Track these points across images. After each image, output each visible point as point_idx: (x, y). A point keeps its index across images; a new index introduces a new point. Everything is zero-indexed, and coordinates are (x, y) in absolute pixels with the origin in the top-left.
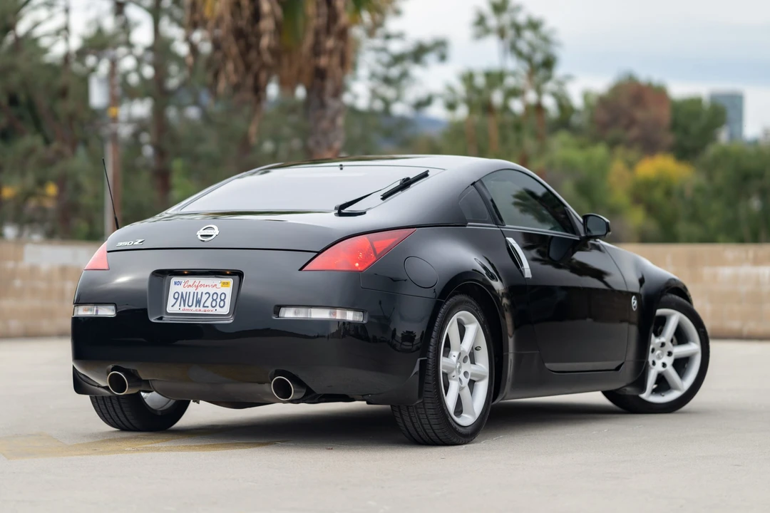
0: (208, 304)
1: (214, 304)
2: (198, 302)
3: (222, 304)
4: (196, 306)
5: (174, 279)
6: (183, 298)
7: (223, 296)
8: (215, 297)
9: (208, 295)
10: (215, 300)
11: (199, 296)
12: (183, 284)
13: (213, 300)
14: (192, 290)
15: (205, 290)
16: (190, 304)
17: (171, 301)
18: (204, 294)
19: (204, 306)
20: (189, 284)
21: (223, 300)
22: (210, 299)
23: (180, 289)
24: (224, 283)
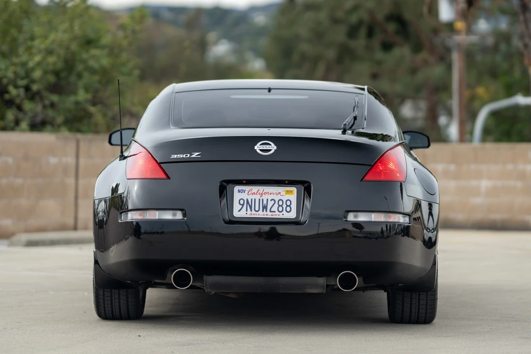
0: (275, 208)
1: (280, 209)
2: (265, 208)
3: (288, 209)
4: (263, 211)
5: (237, 188)
6: (249, 205)
7: (288, 203)
8: (281, 203)
9: (273, 202)
10: (281, 206)
11: (265, 202)
12: (246, 192)
13: (279, 206)
14: (257, 197)
15: (270, 197)
16: (257, 209)
17: (236, 206)
18: (269, 200)
19: (270, 211)
20: (253, 192)
21: (289, 206)
22: (276, 205)
23: (245, 196)
24: (288, 191)
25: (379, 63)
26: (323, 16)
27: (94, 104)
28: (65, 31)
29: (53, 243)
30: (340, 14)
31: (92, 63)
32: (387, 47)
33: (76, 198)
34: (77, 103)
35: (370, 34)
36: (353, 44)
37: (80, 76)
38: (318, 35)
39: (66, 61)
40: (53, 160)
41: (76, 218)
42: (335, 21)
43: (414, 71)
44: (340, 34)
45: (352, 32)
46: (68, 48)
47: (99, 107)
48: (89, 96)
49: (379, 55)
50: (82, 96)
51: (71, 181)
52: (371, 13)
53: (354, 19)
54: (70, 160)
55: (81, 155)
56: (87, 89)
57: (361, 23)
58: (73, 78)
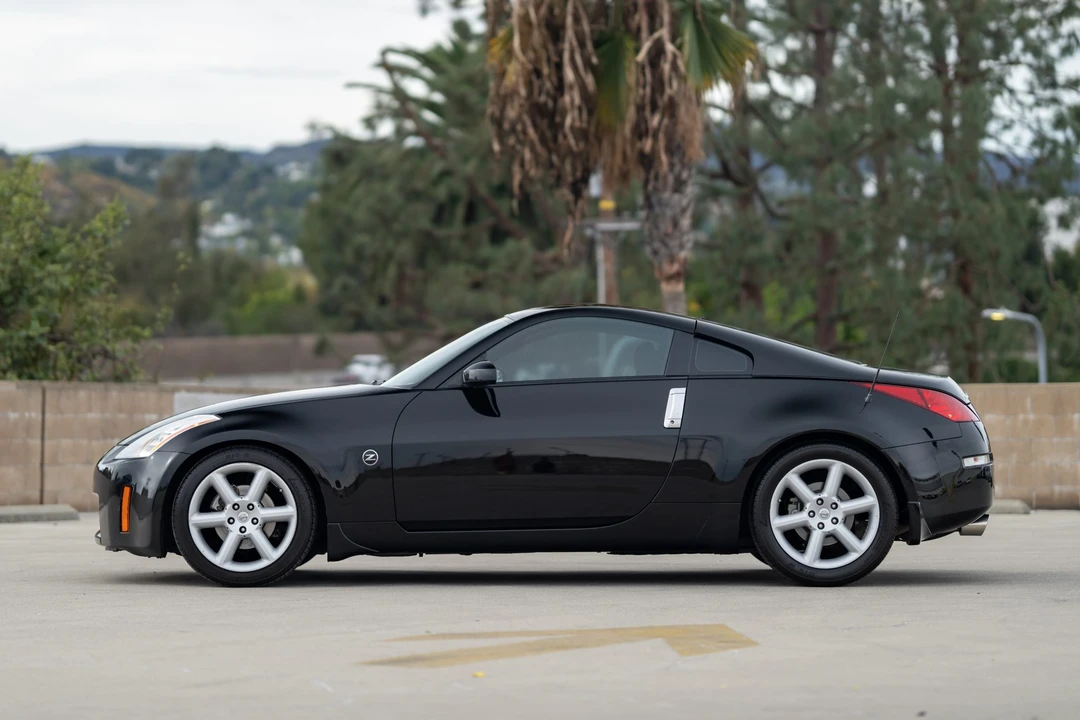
25: (484, 264)
26: (391, 188)
27: (54, 341)
28: (11, 240)
29: (18, 519)
30: (419, 184)
31: (48, 283)
32: (498, 236)
33: (42, 464)
34: (29, 338)
35: (470, 217)
36: (441, 232)
37: (32, 302)
38: (384, 220)
39: (12, 281)
40: (13, 416)
41: (42, 492)
42: (414, 195)
43: (538, 277)
44: (421, 217)
45: (441, 215)
46: (15, 262)
47: (60, 345)
48: (46, 329)
49: (486, 250)
50: (36, 329)
51: (36, 442)
52: (470, 182)
53: (442, 192)
54: (35, 415)
55: (47, 408)
56: (42, 320)
57: (454, 199)
58: (22, 305)
